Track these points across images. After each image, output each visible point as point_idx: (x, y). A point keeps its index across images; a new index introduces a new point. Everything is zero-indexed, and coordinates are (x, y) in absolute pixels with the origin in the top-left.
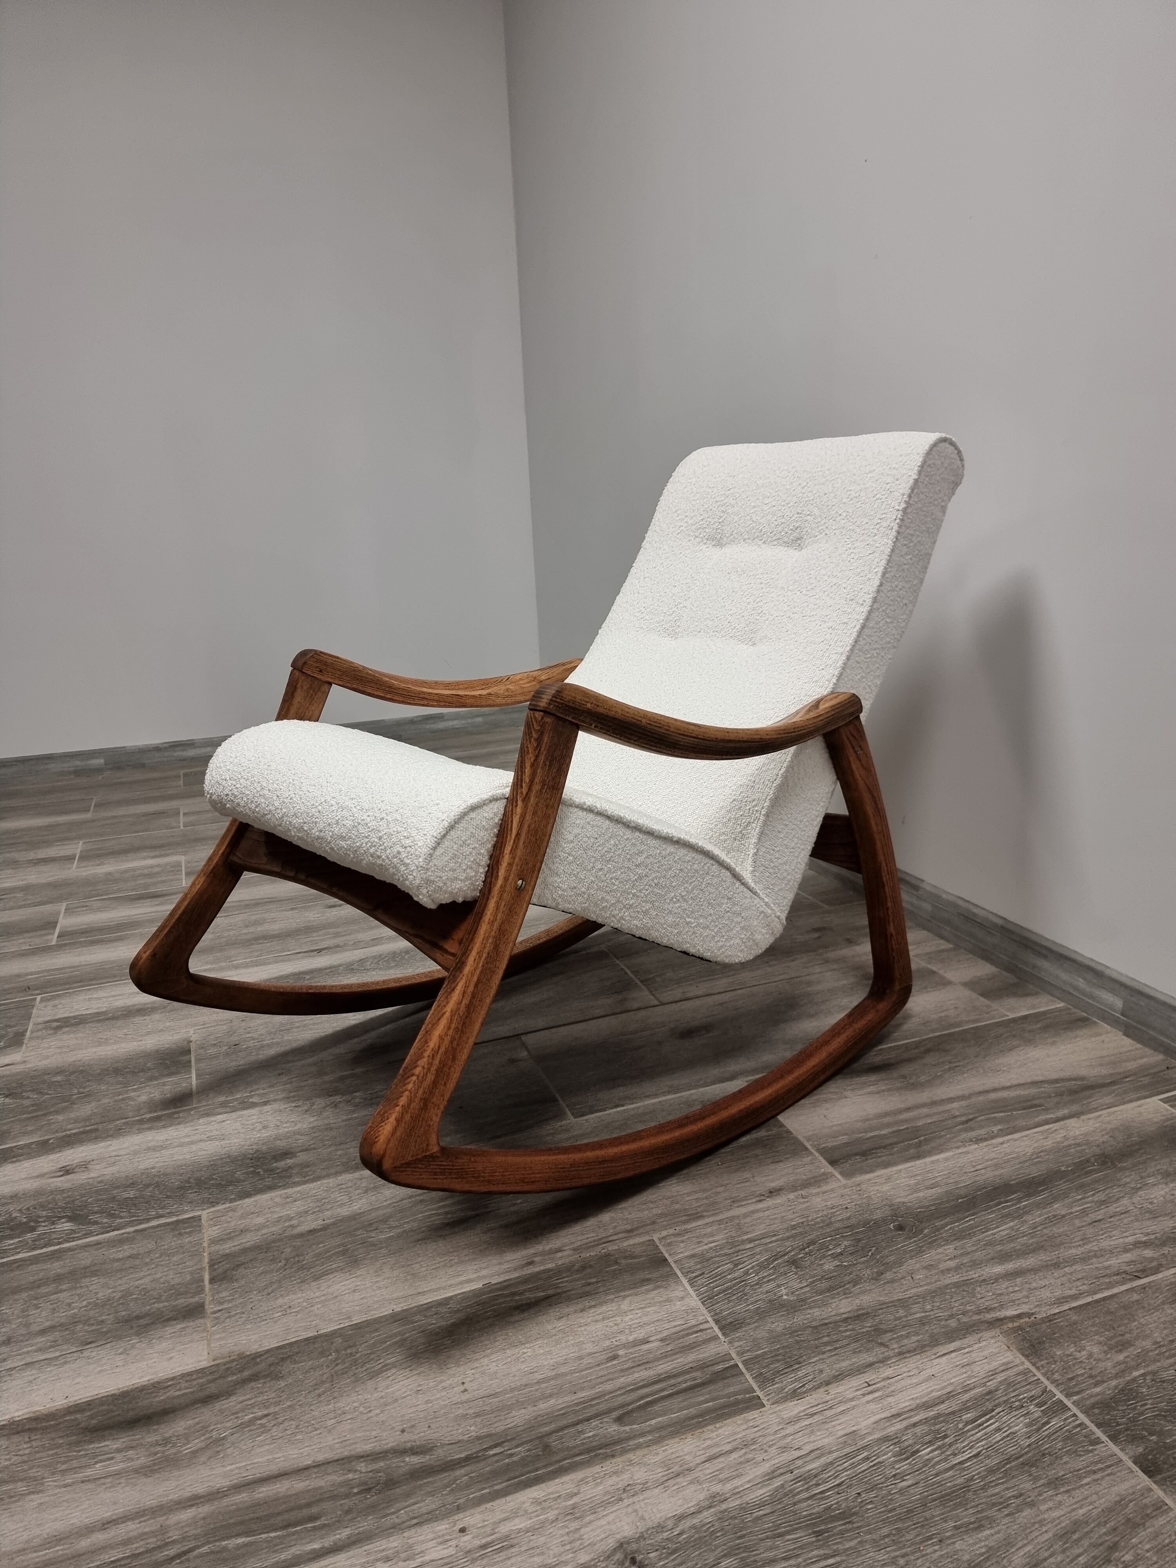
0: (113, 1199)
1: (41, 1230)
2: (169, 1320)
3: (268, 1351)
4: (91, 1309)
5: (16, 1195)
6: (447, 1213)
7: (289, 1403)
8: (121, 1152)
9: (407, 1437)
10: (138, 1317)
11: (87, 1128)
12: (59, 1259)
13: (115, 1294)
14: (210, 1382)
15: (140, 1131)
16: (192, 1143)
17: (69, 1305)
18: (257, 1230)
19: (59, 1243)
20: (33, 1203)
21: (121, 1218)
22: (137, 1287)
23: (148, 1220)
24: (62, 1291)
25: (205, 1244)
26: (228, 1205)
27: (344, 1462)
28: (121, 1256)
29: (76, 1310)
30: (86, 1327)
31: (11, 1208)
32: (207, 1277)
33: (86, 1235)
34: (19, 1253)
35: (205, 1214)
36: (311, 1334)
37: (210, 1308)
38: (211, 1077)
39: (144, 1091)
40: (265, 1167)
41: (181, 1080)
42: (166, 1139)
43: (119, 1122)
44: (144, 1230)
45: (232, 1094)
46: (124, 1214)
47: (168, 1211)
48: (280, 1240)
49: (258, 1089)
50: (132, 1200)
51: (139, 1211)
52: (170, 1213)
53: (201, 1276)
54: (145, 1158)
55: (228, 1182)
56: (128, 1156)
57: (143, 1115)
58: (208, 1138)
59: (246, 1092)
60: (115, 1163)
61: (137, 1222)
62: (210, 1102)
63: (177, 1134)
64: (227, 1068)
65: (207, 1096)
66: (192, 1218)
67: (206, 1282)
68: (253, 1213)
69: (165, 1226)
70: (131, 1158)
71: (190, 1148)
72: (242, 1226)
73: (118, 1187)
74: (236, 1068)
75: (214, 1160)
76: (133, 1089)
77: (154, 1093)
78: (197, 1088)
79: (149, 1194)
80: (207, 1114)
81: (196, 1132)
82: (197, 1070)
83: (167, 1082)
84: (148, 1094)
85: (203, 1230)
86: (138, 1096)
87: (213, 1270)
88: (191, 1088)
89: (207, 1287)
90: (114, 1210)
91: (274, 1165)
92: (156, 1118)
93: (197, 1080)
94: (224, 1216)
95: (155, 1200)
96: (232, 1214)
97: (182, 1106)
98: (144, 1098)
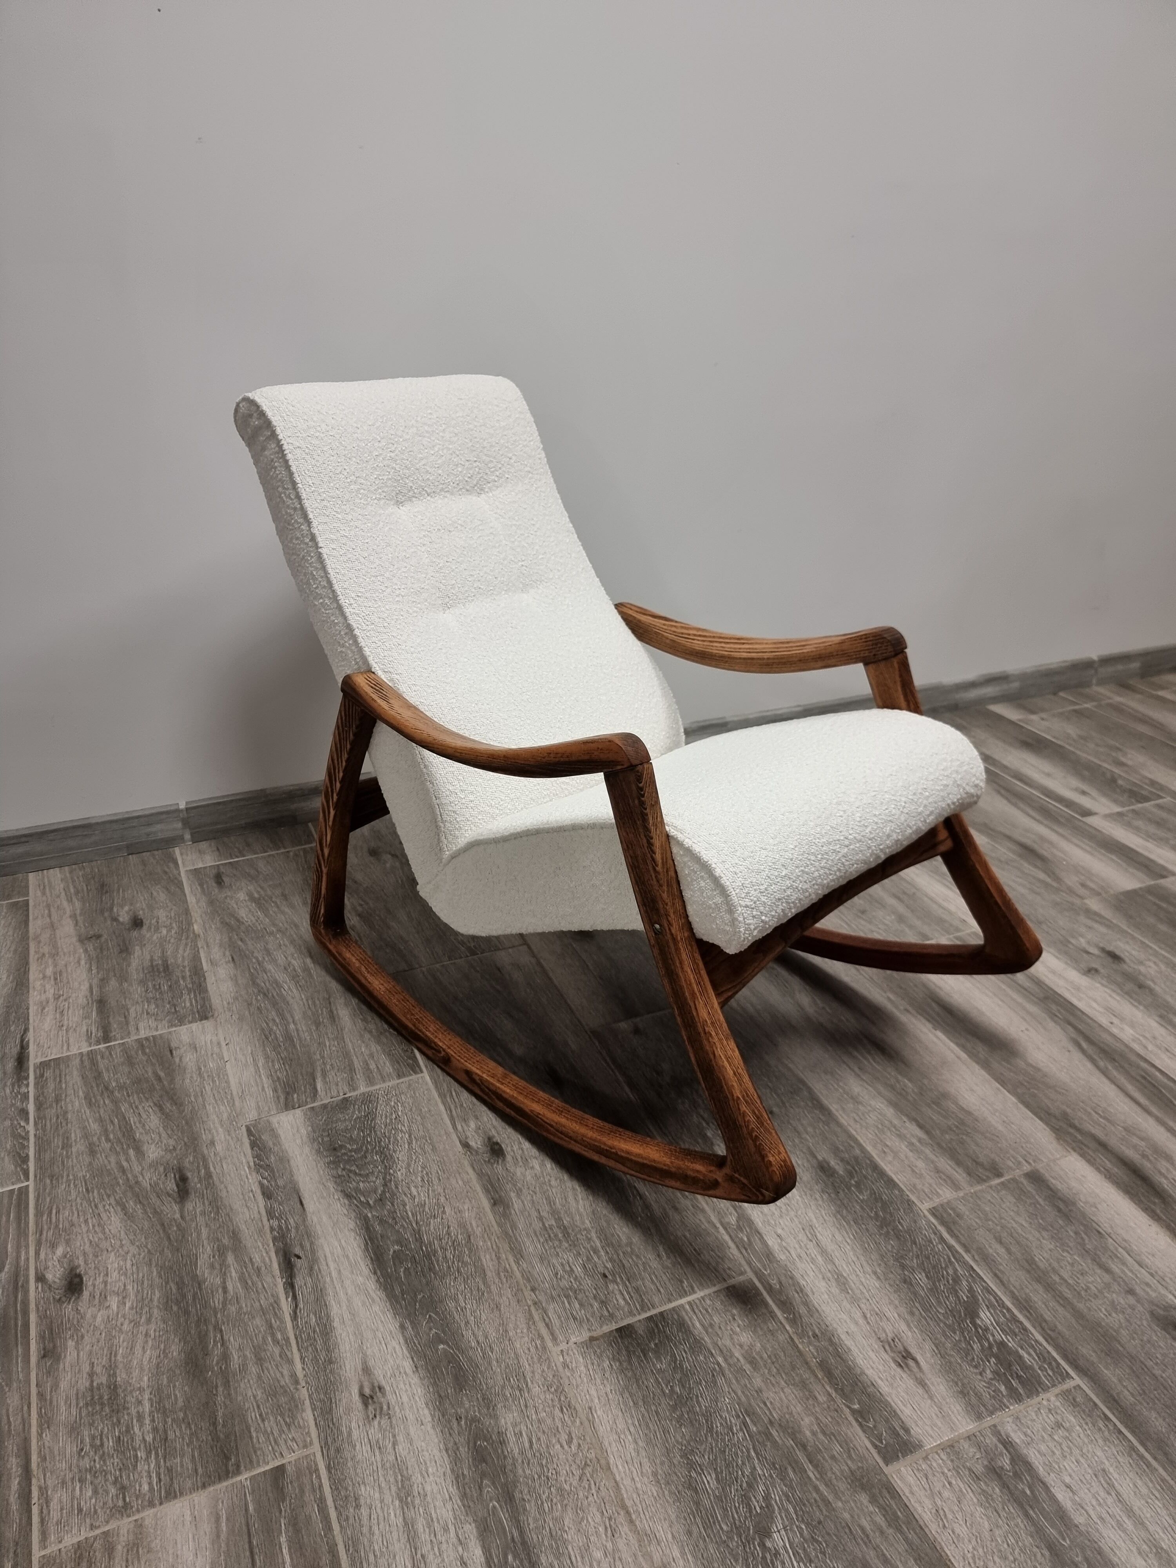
0: (934, 1290)
1: (1000, 1336)
2: (1051, 1189)
3: (1046, 1123)
4: (1068, 1246)
5: (962, 1392)
6: (870, 1054)
7: (1081, 1104)
8: (858, 1315)
9: (1071, 1048)
10: (1059, 1210)
11: (820, 1375)
12: (1028, 1300)
13: (1046, 1237)
14: (1089, 1148)
16: (824, 1252)
17: (1072, 1265)
18: (933, 1162)
19: (1008, 1310)
20: (965, 1366)
21: (955, 1271)
22: (1030, 1223)
23: (950, 1247)
24: (1062, 1278)
25: (961, 1194)
26: (908, 1193)
27: (1104, 1073)
28: (1003, 1250)
29: (1076, 1257)
30: (1087, 1241)
31: (980, 1386)
32: (997, 1181)
33: (988, 1290)
34: (1036, 1341)
35: (924, 1207)
36: (1022, 1106)
37: (1026, 1168)
38: (687, 1279)
39: (728, 1343)
40: (847, 1180)
41: (697, 1311)
42: (824, 1278)
43: (800, 1346)
44: (964, 1246)
45: (721, 1246)
46: (951, 1271)
47: (932, 1236)
48: (939, 1145)
49: (710, 1222)
50: (929, 1272)
51: (942, 1260)
52: (935, 1234)
53: (998, 1184)
54: (861, 1287)
55: (877, 1202)
56: (862, 1306)
57: (781, 1323)
58: (811, 1241)
59: (718, 1232)
60: (877, 1314)
61: (957, 1256)
62: (743, 1262)
63: (811, 1274)
64: (664, 1267)
65: (729, 1269)
66: (934, 1215)
67: (1002, 1179)
68: (913, 1171)
69: (952, 1231)
70: (864, 1301)
71: (833, 1251)
72: (932, 1174)
73: (915, 1294)
74: (665, 1258)
75: (848, 1223)
76: (726, 1360)
77: (731, 1329)
78: (715, 1285)
79: (915, 1261)
80: (768, 1256)
81: (803, 1255)
82: (670, 1301)
83: (703, 1325)
84: (735, 1337)
85: (945, 1201)
86: (741, 1346)
87: (989, 1178)
88: (714, 1292)
89: (1007, 1177)
90: (948, 1282)
91: (841, 1172)
92: (786, 1305)
93: (694, 1292)
94: (924, 1192)
95: (921, 1253)
96: (919, 1187)
97: (756, 1289)
98: (745, 1338)
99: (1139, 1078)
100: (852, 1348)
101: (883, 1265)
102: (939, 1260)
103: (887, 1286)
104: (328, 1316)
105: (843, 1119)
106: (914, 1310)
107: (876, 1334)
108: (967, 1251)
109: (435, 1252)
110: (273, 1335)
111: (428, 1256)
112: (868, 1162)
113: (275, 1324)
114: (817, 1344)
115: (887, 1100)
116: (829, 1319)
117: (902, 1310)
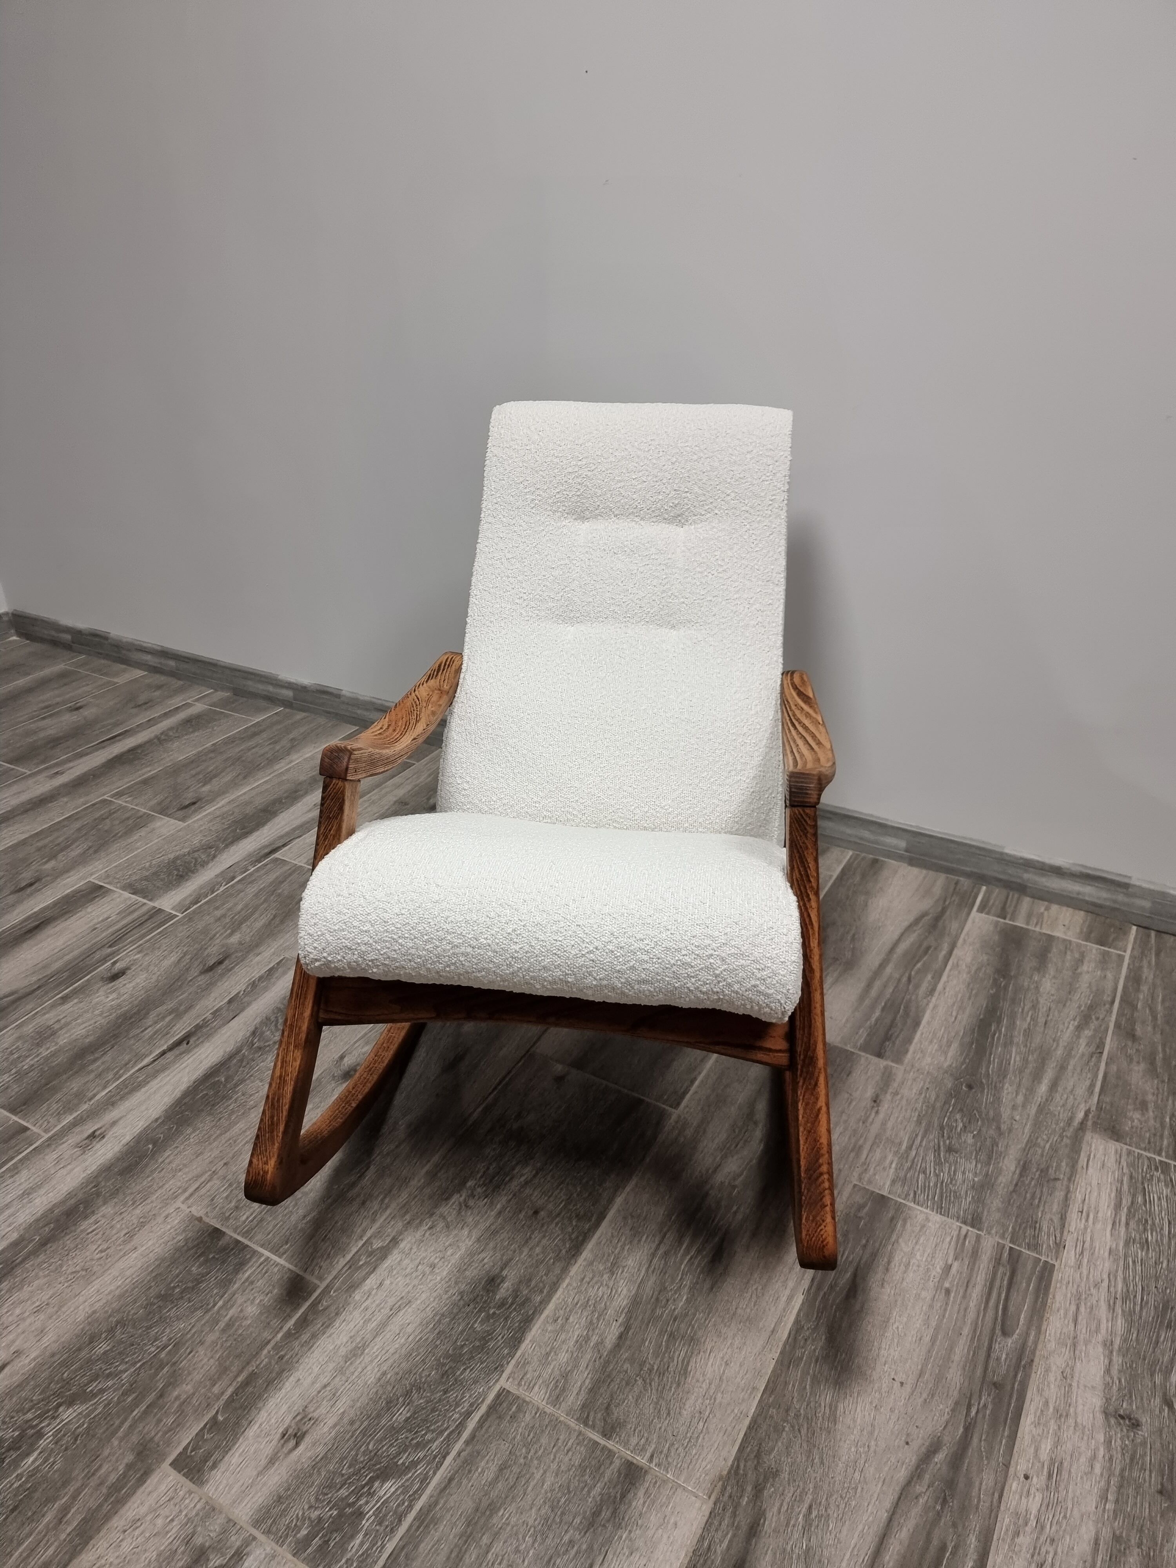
0: (394, 1431)
1: (370, 1510)
2: (623, 1496)
3: (737, 1459)
4: (544, 1540)
5: (280, 1497)
6: (699, 1251)
7: (811, 1486)
8: (323, 1380)
9: (915, 1445)
10: (596, 1514)
11: (240, 1379)
12: (435, 1521)
13: (543, 1512)
14: (734, 1515)
15: (309, 1345)
16: (383, 1325)
17: (517, 1551)
18: (576, 1366)
19: (410, 1507)
20: (313, 1490)
21: (433, 1441)
22: (552, 1490)
23: (461, 1426)
24: (489, 1547)
25: (549, 1409)
26: (513, 1362)
27: (904, 1494)
28: (492, 1476)
29: (531, 1553)
30: (566, 1557)
31: (297, 1511)
32: (596, 1437)
33: (425, 1480)
34: (383, 1546)
35: (504, 1382)
36: (747, 1422)
37: (641, 1460)
38: (291, 1246)
39: (239, 1301)
40: (492, 1305)
41: (262, 1266)
42: (351, 1337)
43: (265, 1352)
44: (473, 1437)
45: (343, 1250)
46: (429, 1437)
47: (466, 1405)
48: (607, 1362)
49: (364, 1231)
50: (415, 1419)
51: (440, 1424)
52: (471, 1405)
53: (590, 1440)
54: (360, 1370)
55: (480, 1340)
56: (337, 1379)
57: (281, 1328)
58: (391, 1310)
59: (356, 1241)
60: (334, 1395)
61: (455, 1435)
62: (334, 1273)
63: (352, 1325)
64: (295, 1227)
65: (321, 1267)
66: (498, 1395)
67: (602, 1442)
68: (548, 1354)
69: (486, 1420)
70: (344, 1378)
71: (390, 1331)
72: (557, 1372)
73: (379, 1416)
74: (304, 1221)
75: (434, 1328)
76: (221, 1308)
77: (255, 1298)
78: (296, 1266)
79: (421, 1401)
80: (352, 1286)
81: (370, 1312)
82: (262, 1246)
83: (249, 1277)
84: (249, 1302)
85: (527, 1399)
86: (242, 1311)
87: (593, 1427)
88: (289, 1269)
89: (610, 1444)
90: (412, 1439)
91: (498, 1297)
92: (303, 1323)
93: (280, 1257)
94: (525, 1374)
95: (437, 1403)
96: (529, 1368)
97: (310, 1294)
98: (252, 1310)
99: (935, 1542)
100: (283, 1391)
101: (399, 1377)
102: (436, 1422)
103: (375, 1390)
104: (148, 1082)
105: (575, 1269)
106: (358, 1423)
107: (310, 1403)
108: (467, 1443)
109: (231, 1098)
110: (121, 1069)
111: (224, 1097)
112: (531, 1312)
113: (130, 1065)
114: (273, 1362)
115: (636, 1294)
116: (307, 1360)
117: (352, 1413)
